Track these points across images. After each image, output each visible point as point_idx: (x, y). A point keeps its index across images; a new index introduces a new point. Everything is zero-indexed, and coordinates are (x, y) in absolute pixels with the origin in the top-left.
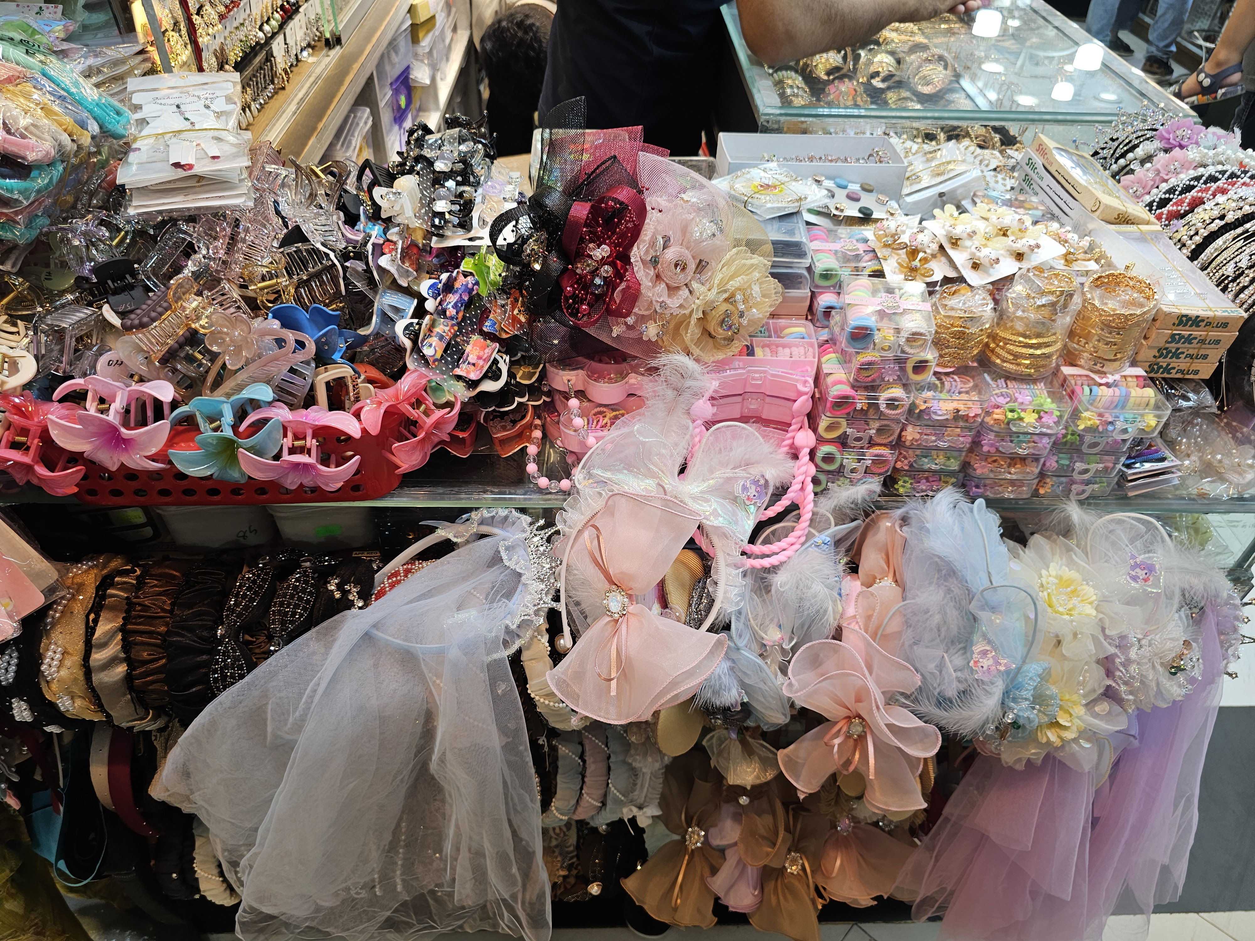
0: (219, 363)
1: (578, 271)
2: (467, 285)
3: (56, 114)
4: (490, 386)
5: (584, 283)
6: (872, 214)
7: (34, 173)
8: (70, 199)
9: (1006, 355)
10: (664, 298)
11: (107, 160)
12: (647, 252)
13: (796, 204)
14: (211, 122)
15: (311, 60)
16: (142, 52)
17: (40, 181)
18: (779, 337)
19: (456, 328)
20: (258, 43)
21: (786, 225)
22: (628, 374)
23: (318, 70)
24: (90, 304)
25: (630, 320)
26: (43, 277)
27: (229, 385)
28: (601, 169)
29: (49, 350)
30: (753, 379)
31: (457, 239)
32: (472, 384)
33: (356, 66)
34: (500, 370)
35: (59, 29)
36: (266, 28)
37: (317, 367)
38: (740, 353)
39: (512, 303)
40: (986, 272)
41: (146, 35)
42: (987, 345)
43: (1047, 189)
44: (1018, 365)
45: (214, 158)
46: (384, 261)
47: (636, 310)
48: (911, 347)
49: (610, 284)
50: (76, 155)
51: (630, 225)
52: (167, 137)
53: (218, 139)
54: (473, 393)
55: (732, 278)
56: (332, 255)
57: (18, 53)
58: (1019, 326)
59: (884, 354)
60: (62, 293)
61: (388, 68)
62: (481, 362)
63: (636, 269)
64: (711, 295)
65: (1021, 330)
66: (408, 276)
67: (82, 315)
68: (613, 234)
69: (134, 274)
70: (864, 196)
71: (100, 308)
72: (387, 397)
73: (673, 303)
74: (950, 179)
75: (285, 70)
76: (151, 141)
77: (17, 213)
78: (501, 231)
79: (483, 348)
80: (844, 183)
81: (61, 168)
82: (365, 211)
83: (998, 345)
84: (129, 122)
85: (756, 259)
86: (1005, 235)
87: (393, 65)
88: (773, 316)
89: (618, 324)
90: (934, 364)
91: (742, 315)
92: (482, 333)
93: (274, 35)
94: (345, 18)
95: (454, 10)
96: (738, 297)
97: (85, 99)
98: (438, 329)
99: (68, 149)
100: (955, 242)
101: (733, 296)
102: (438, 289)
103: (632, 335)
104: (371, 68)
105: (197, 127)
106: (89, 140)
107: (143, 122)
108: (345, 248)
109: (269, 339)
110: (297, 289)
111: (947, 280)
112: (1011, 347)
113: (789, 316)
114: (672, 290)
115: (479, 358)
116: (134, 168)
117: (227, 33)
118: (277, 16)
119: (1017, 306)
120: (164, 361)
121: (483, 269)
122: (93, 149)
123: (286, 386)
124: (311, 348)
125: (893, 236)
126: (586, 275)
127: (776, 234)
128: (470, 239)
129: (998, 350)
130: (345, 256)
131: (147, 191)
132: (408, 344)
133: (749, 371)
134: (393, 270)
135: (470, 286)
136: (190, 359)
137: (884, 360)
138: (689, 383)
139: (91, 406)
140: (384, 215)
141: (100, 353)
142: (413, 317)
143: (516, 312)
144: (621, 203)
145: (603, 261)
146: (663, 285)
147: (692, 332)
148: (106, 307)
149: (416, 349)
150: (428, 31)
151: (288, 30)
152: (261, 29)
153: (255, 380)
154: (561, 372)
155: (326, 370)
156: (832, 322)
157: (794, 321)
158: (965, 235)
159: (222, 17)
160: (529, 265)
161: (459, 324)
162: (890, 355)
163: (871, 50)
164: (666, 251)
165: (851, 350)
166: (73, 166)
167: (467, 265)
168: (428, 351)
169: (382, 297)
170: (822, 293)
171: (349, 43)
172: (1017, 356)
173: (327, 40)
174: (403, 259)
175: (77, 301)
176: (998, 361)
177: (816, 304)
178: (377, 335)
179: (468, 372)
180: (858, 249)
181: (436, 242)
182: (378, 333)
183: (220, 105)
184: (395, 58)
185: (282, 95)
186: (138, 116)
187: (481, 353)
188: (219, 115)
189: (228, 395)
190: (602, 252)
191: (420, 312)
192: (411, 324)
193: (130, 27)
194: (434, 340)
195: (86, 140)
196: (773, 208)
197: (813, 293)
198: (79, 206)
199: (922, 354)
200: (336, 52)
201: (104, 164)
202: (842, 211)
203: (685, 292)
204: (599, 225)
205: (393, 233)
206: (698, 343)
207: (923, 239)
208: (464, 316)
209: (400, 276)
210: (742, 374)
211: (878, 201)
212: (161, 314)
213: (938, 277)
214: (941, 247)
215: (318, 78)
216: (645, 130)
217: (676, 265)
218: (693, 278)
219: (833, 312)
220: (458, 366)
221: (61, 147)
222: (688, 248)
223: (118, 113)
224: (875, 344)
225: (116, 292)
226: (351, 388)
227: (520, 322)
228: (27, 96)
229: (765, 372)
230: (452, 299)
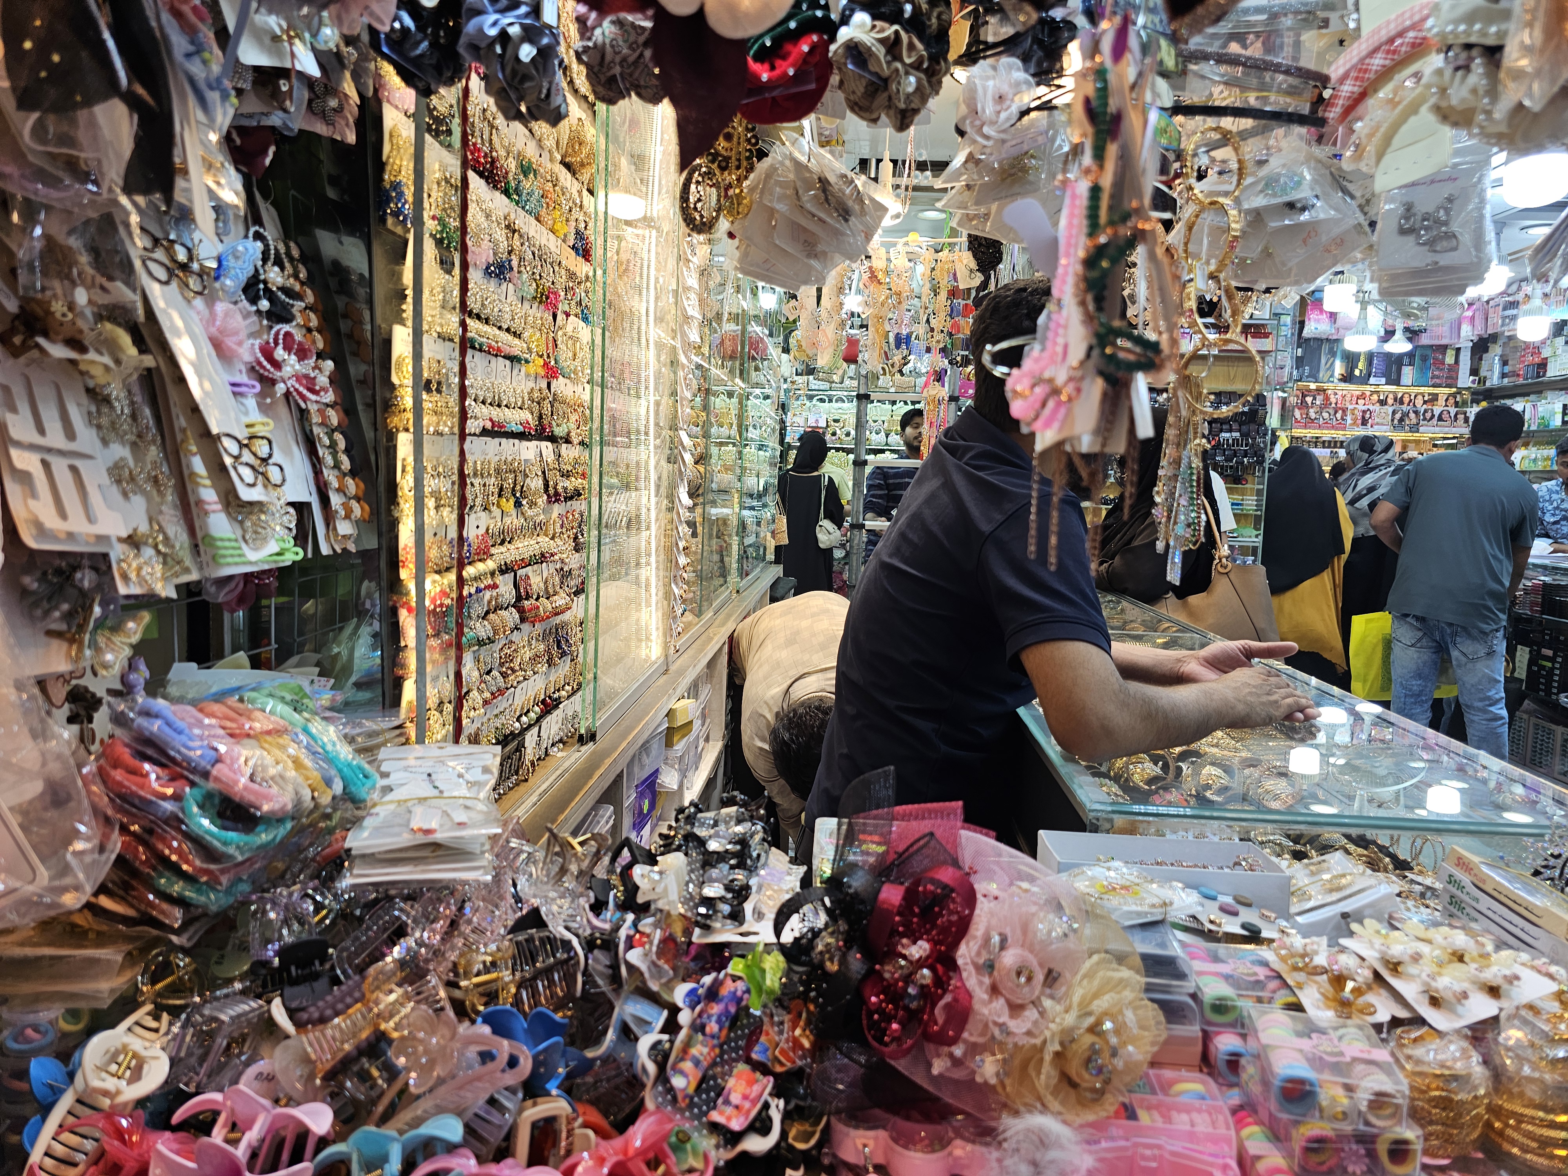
0: (398, 1085)
1: (887, 975)
2: (735, 993)
3: (306, 768)
4: (757, 1145)
5: (894, 994)
6: (1260, 932)
7: (259, 828)
8: (281, 866)
9: (1526, 1141)
10: (1004, 1018)
11: (335, 828)
12: (979, 954)
13: (1163, 910)
14: (463, 791)
15: (560, 754)
16: (400, 727)
17: (264, 837)
18: (1166, 1094)
19: (717, 1051)
20: (512, 733)
21: (1153, 935)
22: (949, 1143)
23: (567, 764)
24: (259, 996)
25: (958, 1051)
26: (214, 959)
27: (405, 1116)
28: (915, 847)
29: (189, 1054)
30: (1144, 1158)
31: (725, 934)
32: (733, 1138)
33: (608, 761)
34: (770, 1120)
35: (326, 698)
36: (524, 719)
37: (524, 1100)
38: (1117, 1115)
39: (792, 1021)
40: (1452, 1010)
41: (410, 710)
42: (1489, 1125)
43: (1490, 914)
44: (1553, 1157)
45: (459, 824)
46: (634, 956)
47: (965, 1035)
48: (1378, 1117)
49: (929, 996)
50: (308, 816)
51: (954, 918)
52: (410, 804)
53: (467, 807)
54: (730, 1154)
55: (1096, 996)
56: (575, 942)
57: (287, 710)
58: (1533, 1092)
59: (1338, 1126)
60: (229, 981)
61: (636, 769)
62: (747, 1105)
63: (965, 975)
64: (1070, 1019)
65: (1537, 1098)
66: (661, 977)
67: (247, 1008)
68: (932, 929)
69: (324, 958)
70: (1242, 910)
71: (269, 1002)
72: (612, 1149)
73: (1018, 1026)
74: (1350, 896)
75: (533, 763)
76: (392, 807)
77: (223, 871)
78: (788, 919)
79: (751, 1083)
80: (1213, 893)
81: (289, 825)
82: (615, 896)
83: (1507, 1125)
84: (373, 787)
85: (1125, 973)
86: (1461, 959)
87: (642, 767)
88: (1153, 1064)
89: (939, 1056)
90: (1418, 1147)
91: (1114, 1053)
92: (748, 1061)
93: (530, 726)
94: (603, 717)
95: (708, 721)
96: (1108, 1025)
97: (337, 757)
98: (696, 1051)
99: (306, 805)
100: (1395, 967)
101: (1099, 1023)
102: (699, 997)
103: (958, 1074)
104: (622, 765)
105: (445, 794)
106: (329, 798)
107: (388, 789)
108: (592, 935)
109: (472, 1052)
110: (519, 988)
111: (1395, 1022)
112: (1530, 1128)
113: (1175, 1065)
114: (1016, 1009)
115: (745, 1097)
116: (366, 834)
117: (485, 720)
118: (537, 709)
119: (1520, 1059)
120: (331, 1076)
121: (756, 972)
122: (329, 810)
123: (478, 1126)
124: (526, 1065)
125: (1303, 956)
126: (897, 981)
127: (1145, 945)
128: (741, 934)
129: (1509, 1132)
130: (590, 945)
131: (371, 859)
132: (651, 1068)
133: (1136, 1145)
134: (643, 967)
135: (739, 993)
136: (364, 1077)
137: (1341, 1137)
138: (1053, 1154)
139: (218, 1136)
140: (640, 899)
141: (248, 1064)
142: (663, 1031)
143: (798, 1032)
144: (945, 887)
145: (920, 963)
146: (1002, 1001)
147: (1046, 1076)
148: (277, 1002)
149: (662, 1077)
150: (684, 736)
151: (544, 724)
152: (518, 720)
153: (440, 1110)
154: (853, 1132)
155: (535, 1104)
156: (1244, 1076)
157: (1184, 1073)
158: (1406, 958)
159: (486, 702)
160: (821, 965)
161: (721, 1046)
162: (1347, 1128)
163: (1193, 763)
164: (1003, 953)
165: (1284, 1116)
166: (303, 826)
167: (736, 967)
168: (678, 1082)
169: (625, 1003)
170: (1219, 1033)
171: (602, 741)
172: (1546, 1143)
173: (581, 736)
174: (660, 953)
175: (244, 992)
176: (1515, 1150)
177: (1212, 1048)
178: (607, 1059)
179: (729, 1119)
180: (1256, 974)
181: (701, 936)
182: (609, 1057)
183: (476, 775)
184: (646, 760)
185: (523, 787)
186: (385, 782)
187: (748, 1091)
188: (471, 784)
189: (401, 1132)
190: (918, 950)
191: (671, 1027)
192: (659, 1042)
193: (396, 702)
194: (687, 1065)
195: (325, 799)
196: (1131, 912)
197: (1205, 1033)
198: (288, 876)
199: (1398, 1129)
200: (589, 748)
201: (331, 831)
202: (1220, 925)
203: (1031, 1014)
204: (914, 915)
205: (646, 926)
206: (1055, 1092)
207: (1346, 962)
208: (728, 1036)
209: (652, 976)
210: (1124, 1149)
211: (1263, 917)
212: (349, 1007)
213: (1383, 1016)
214: (1377, 975)
215: (566, 771)
216: (966, 808)
217: (1019, 974)
218: (1042, 993)
219: (1243, 1061)
220: (714, 1108)
221: (298, 803)
222: (1031, 952)
223: (366, 777)
224: (1321, 1110)
225: (295, 982)
226: (564, 1135)
227: (802, 1047)
228: (283, 748)
229: (1159, 1147)
230: (716, 1009)
